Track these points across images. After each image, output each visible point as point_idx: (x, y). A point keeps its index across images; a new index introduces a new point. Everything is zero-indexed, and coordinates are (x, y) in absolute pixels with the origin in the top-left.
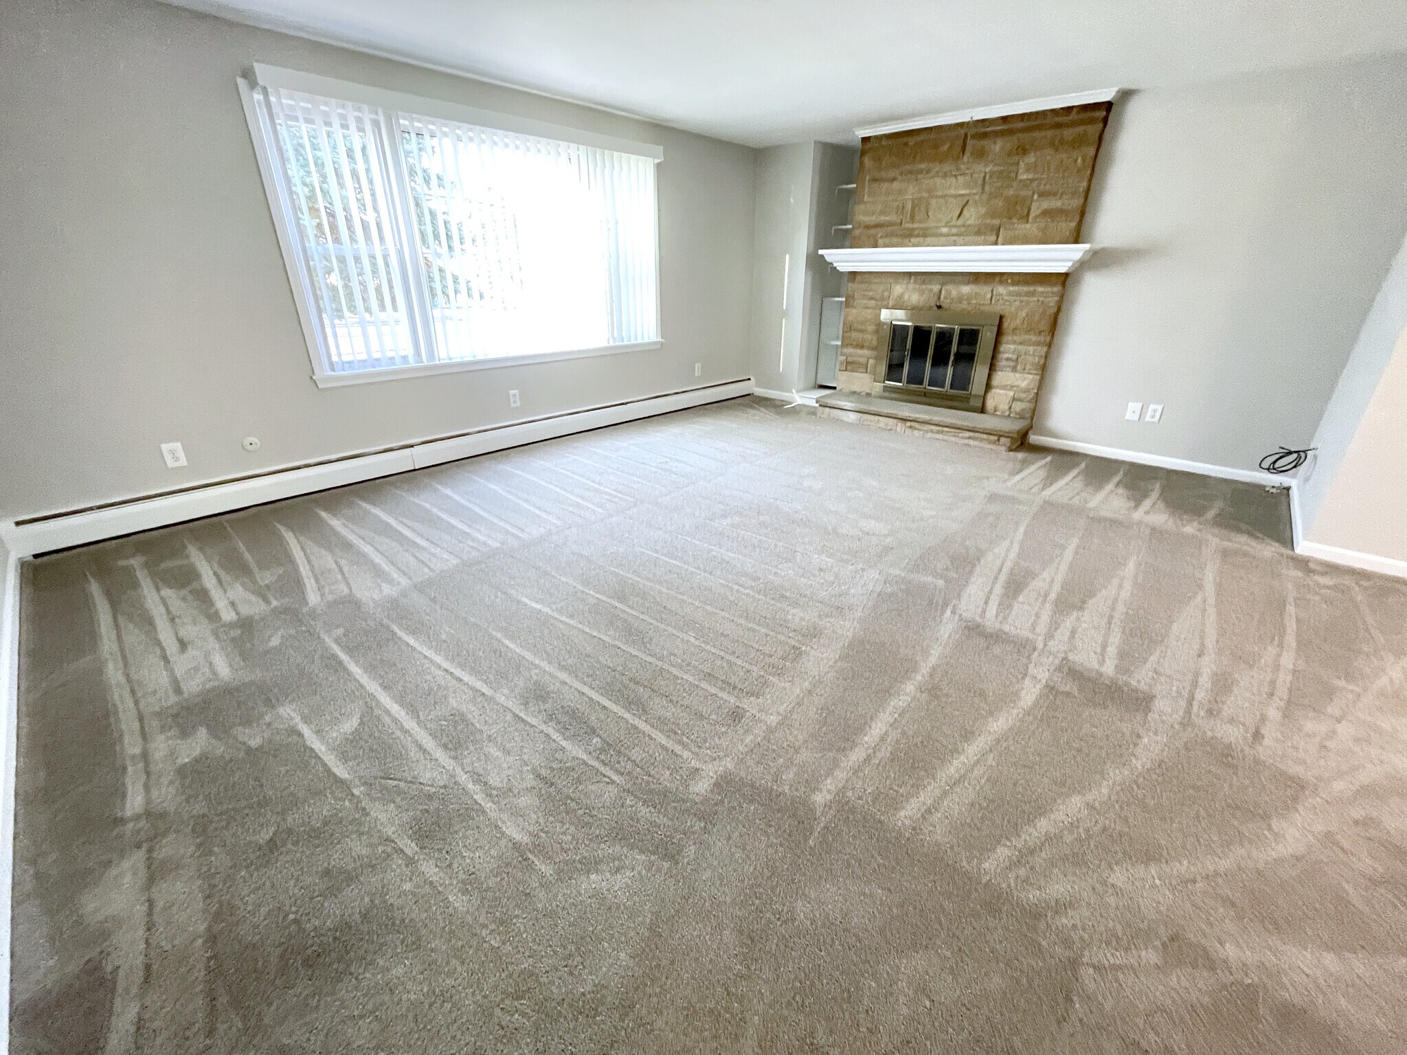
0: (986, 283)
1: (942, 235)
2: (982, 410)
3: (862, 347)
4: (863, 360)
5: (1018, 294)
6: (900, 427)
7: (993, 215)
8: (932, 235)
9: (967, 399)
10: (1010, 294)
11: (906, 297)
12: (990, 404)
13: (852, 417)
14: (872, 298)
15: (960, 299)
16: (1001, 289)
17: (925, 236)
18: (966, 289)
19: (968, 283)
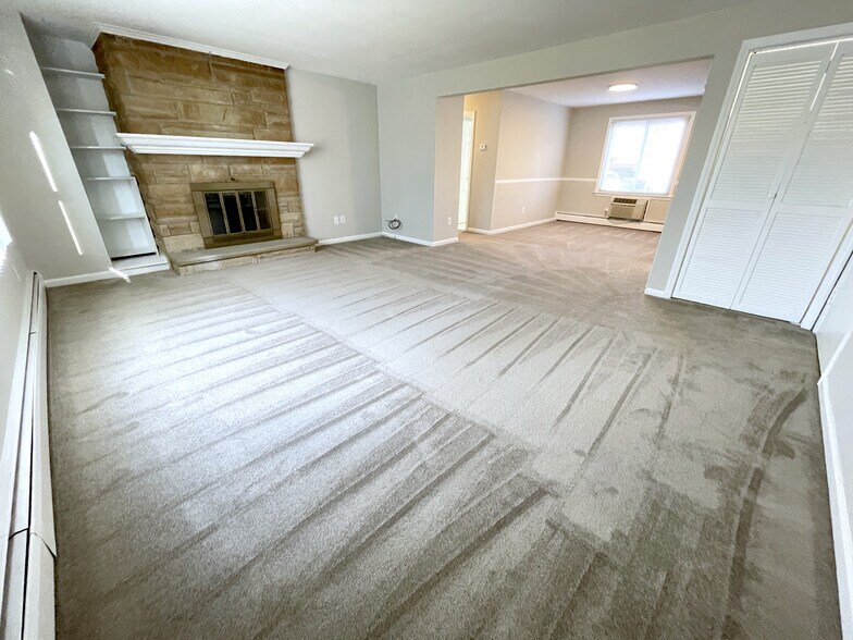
0: (256, 163)
1: (215, 130)
2: (281, 237)
3: (180, 215)
4: (185, 225)
5: (276, 169)
6: (253, 260)
7: (246, 121)
8: (209, 130)
9: (272, 233)
10: (273, 169)
11: (205, 173)
12: (284, 232)
13: (216, 265)
14: (174, 176)
15: (245, 173)
16: (267, 167)
17: (202, 129)
18: (246, 167)
19: (245, 163)
